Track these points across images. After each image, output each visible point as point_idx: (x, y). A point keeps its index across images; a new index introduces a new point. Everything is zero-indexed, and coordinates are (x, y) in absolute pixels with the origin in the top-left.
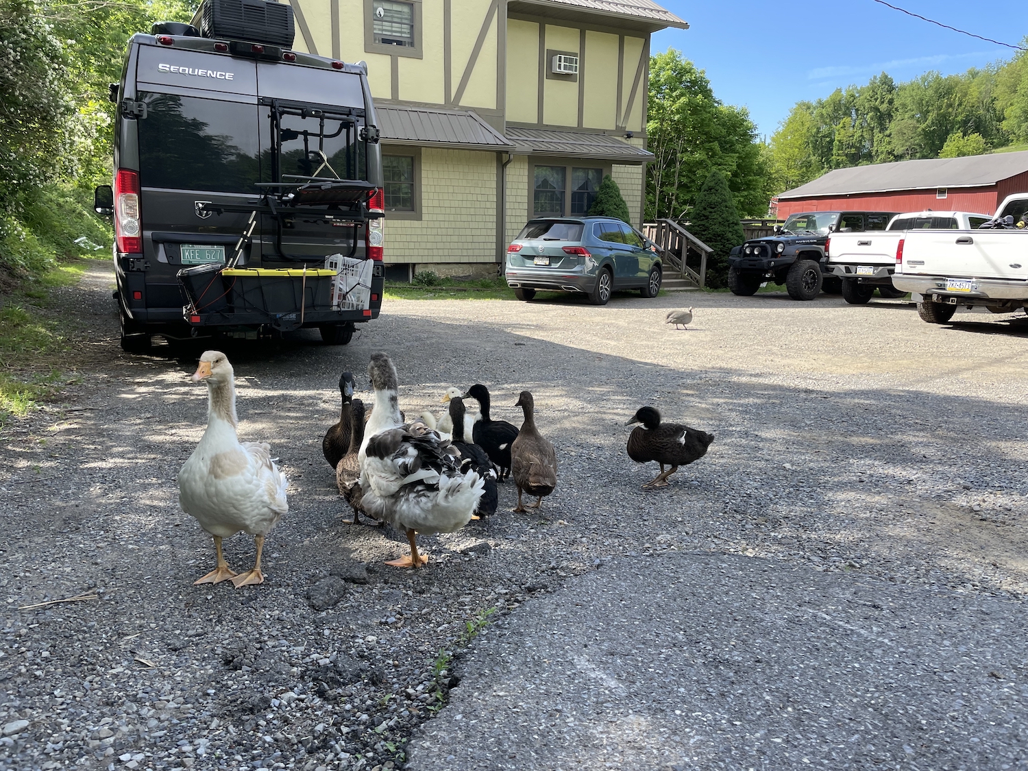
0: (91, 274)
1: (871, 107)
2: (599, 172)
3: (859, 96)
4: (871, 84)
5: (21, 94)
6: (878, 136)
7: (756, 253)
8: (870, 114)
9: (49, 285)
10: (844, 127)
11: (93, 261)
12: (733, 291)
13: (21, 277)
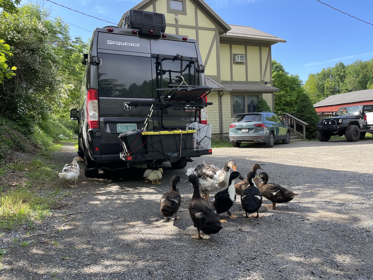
0: (66, 147)
1: (337, 74)
2: (258, 96)
3: (332, 71)
4: (336, 66)
5: (42, 76)
6: (341, 84)
7: (330, 123)
8: (337, 77)
9: (51, 151)
10: (328, 82)
11: (66, 143)
12: (320, 140)
13: (40, 148)
